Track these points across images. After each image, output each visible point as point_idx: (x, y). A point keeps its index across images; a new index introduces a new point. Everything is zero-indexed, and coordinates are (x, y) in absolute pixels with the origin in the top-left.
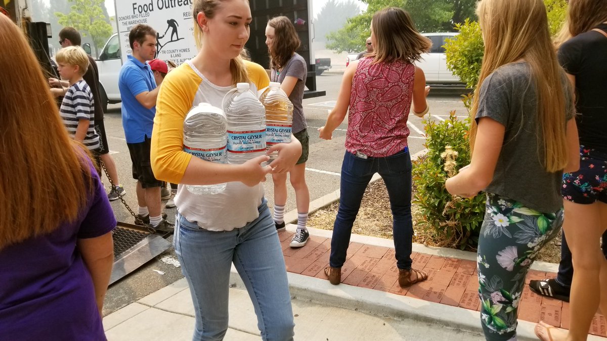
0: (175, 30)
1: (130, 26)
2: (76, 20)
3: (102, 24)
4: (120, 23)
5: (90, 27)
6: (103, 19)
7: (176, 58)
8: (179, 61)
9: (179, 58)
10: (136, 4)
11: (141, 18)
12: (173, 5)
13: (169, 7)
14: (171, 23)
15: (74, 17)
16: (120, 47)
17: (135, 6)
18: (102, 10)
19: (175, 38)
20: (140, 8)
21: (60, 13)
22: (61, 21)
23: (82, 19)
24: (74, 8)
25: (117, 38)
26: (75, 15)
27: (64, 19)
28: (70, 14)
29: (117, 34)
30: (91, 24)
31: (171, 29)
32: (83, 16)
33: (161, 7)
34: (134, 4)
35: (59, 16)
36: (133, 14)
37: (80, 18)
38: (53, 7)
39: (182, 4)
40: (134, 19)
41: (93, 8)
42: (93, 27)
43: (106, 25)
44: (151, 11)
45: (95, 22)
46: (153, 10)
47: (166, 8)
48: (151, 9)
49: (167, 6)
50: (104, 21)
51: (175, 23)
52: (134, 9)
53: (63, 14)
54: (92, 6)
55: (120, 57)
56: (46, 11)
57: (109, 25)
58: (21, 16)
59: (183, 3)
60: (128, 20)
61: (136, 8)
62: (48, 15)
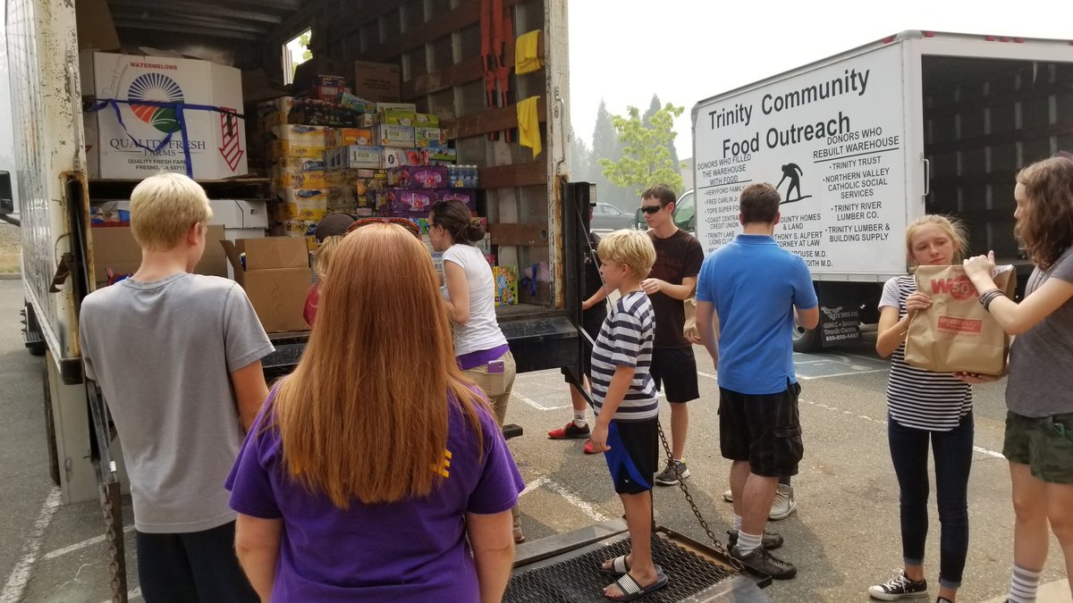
0: (795, 183)
1: (716, 177)
2: (627, 169)
3: (667, 174)
4: (699, 173)
5: (649, 180)
6: (669, 166)
7: (793, 231)
8: (799, 236)
9: (799, 232)
10: (729, 141)
11: (736, 164)
12: (796, 138)
13: (787, 142)
14: (790, 171)
15: (626, 165)
16: (696, 213)
17: (727, 145)
18: (669, 152)
19: (794, 195)
20: (736, 147)
21: (606, 160)
22: (607, 171)
23: (638, 167)
24: (628, 151)
25: (692, 199)
26: (627, 162)
27: (610, 168)
28: (621, 160)
29: (692, 191)
30: (650, 175)
31: (788, 180)
32: (639, 163)
33: (772, 143)
34: (725, 142)
35: (605, 164)
36: (722, 158)
37: (634, 165)
38: (596, 150)
39: (812, 137)
40: (724, 167)
41: (655, 150)
42: (652, 180)
43: (674, 176)
44: (754, 151)
45: (657, 170)
46: (757, 149)
47: (783, 144)
48: (755, 147)
49: (784, 141)
50: (672, 170)
51: (796, 169)
52: (725, 149)
53: (610, 162)
54: (654, 147)
55: (694, 228)
56: (587, 157)
57: (678, 175)
58: (554, 174)
59: (814, 134)
60: (713, 169)
61: (728, 148)
62: (589, 163)
